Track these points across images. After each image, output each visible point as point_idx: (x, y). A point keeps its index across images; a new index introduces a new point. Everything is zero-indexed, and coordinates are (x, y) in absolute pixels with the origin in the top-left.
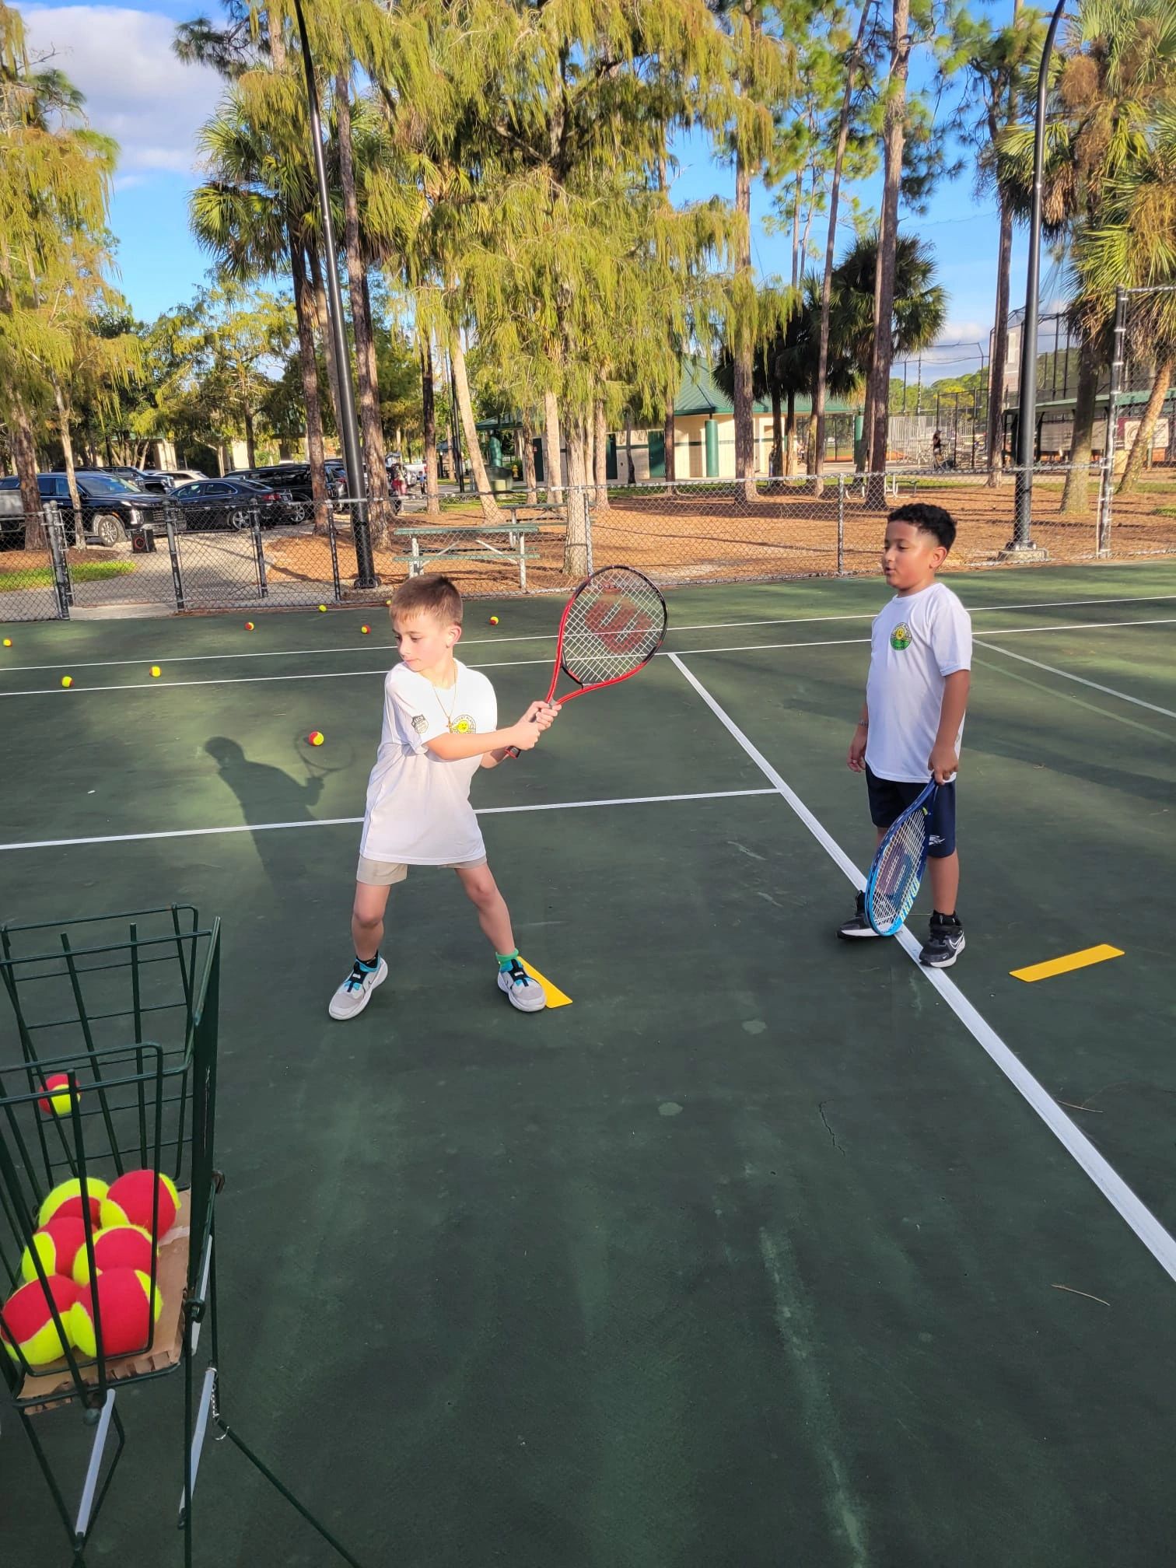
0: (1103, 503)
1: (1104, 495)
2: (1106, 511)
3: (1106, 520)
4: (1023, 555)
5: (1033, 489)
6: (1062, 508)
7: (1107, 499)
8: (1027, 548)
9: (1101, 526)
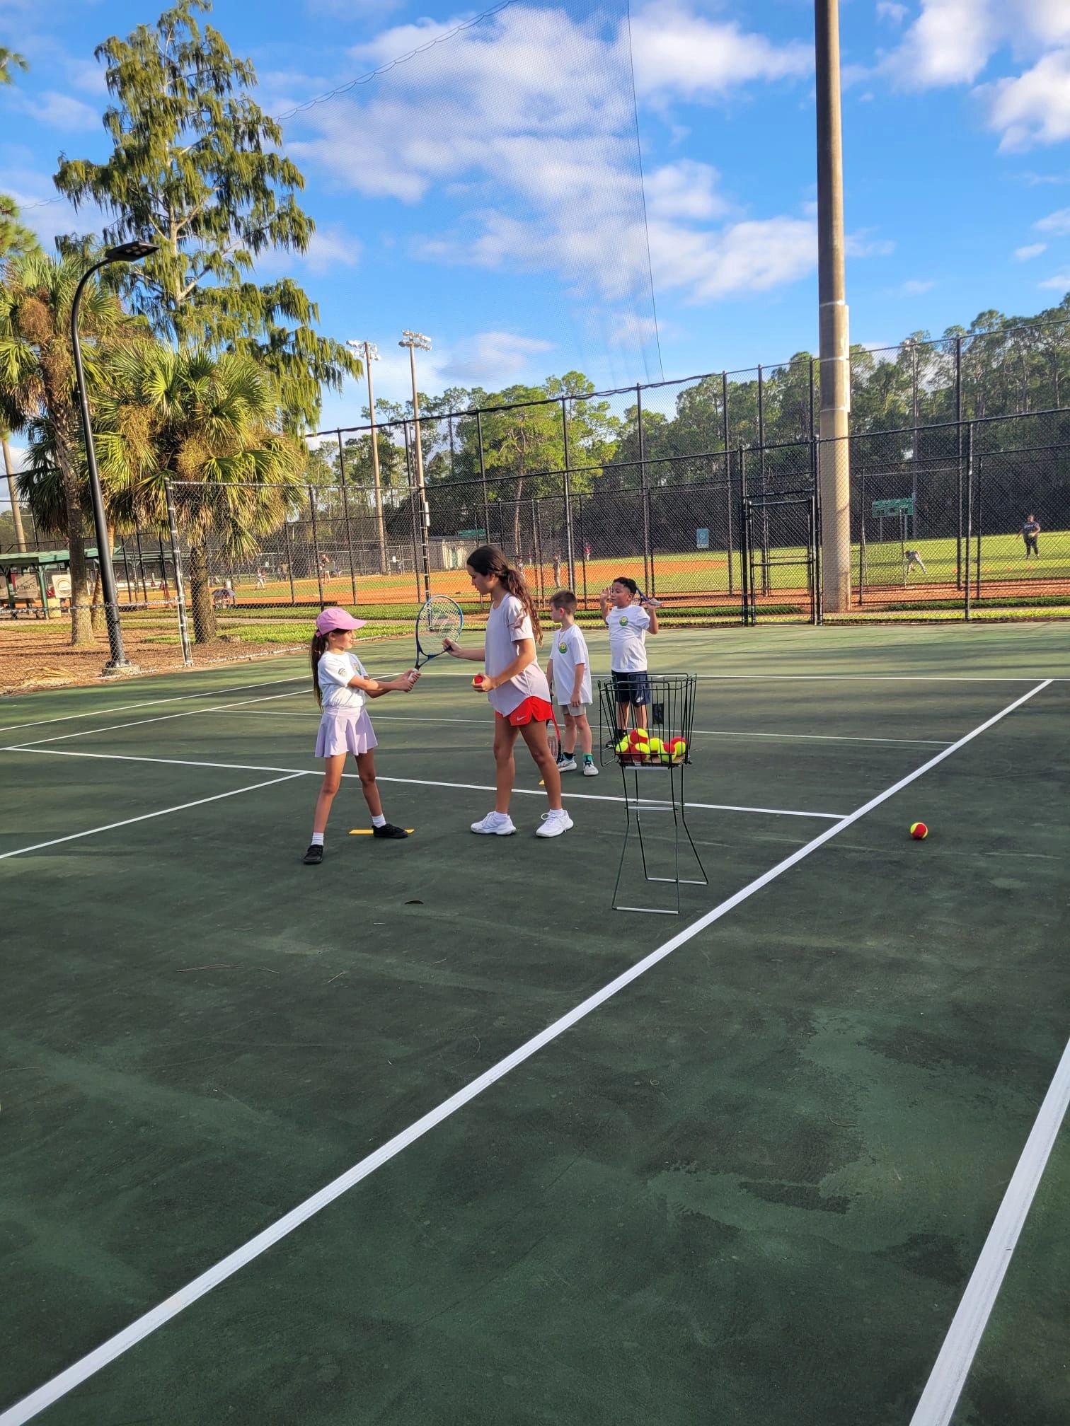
0: (182, 628)
1: (182, 622)
2: (185, 634)
3: (187, 640)
4: (126, 670)
5: (121, 621)
6: (74, 641)
7: (185, 625)
8: (124, 665)
9: (184, 643)
